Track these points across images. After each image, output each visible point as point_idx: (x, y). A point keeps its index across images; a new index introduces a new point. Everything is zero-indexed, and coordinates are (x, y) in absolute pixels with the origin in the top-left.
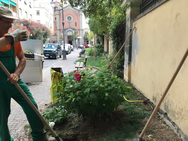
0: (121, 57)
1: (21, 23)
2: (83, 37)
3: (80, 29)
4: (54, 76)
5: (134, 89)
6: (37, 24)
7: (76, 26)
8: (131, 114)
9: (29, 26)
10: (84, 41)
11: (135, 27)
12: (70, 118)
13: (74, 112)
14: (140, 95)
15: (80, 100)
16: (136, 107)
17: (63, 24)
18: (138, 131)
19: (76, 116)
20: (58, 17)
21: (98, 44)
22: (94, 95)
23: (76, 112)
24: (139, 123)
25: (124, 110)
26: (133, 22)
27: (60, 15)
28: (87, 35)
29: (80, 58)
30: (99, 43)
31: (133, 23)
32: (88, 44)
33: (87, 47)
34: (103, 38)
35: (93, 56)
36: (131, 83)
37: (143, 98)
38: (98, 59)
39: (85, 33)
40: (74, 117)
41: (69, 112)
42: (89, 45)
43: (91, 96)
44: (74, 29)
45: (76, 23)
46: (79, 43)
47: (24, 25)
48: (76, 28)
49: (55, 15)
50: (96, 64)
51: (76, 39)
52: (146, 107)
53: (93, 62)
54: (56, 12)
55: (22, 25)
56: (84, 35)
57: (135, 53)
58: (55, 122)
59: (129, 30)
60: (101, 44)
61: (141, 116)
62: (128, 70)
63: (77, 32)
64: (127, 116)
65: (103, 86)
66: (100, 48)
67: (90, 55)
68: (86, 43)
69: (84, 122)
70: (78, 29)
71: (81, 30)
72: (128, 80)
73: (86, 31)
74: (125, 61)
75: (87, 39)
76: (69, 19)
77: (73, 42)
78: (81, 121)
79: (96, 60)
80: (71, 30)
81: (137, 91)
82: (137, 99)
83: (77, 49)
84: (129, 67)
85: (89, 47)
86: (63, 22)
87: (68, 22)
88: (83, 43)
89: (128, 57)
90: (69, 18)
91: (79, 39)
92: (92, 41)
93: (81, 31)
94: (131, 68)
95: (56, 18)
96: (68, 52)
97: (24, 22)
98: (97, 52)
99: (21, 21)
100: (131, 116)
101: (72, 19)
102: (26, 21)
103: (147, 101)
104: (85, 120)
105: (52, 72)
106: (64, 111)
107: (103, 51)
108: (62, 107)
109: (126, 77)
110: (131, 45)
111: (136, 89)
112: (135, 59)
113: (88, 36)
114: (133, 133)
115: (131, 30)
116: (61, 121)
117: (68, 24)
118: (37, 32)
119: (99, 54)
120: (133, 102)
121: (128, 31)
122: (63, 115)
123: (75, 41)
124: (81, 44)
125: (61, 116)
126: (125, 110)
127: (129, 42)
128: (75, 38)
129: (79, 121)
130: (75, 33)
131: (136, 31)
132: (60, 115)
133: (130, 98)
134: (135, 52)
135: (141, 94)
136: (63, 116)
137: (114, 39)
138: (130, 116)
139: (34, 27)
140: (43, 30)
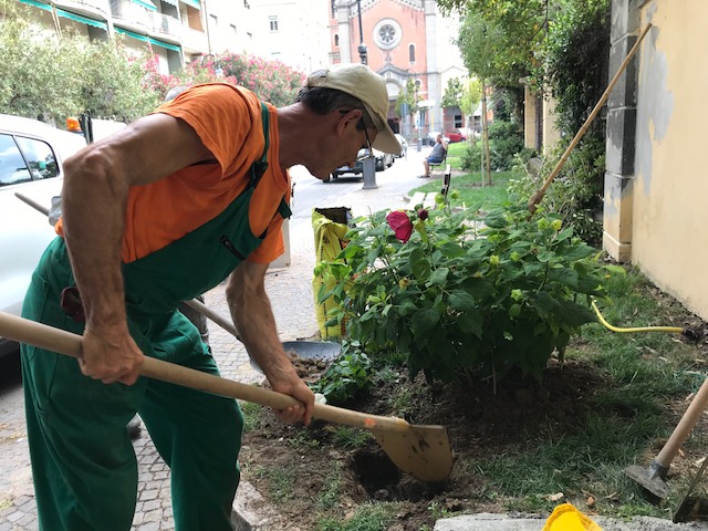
0: (592, 162)
1: (216, 65)
2: (442, 102)
3: (429, 71)
4: (324, 239)
5: (646, 284)
6: (271, 67)
7: (412, 59)
8: (627, 379)
9: (245, 75)
10: (447, 118)
11: (650, 25)
12: (381, 384)
13: (398, 364)
14: (672, 309)
15: (410, 313)
16: (649, 353)
17: (362, 52)
18: (653, 441)
19: (404, 380)
20: (343, 31)
21: (500, 124)
22: (465, 293)
23: (405, 366)
24: (658, 412)
25: (596, 362)
26: (641, 7)
27: (350, 23)
28: (456, 94)
29: (425, 182)
30: (504, 117)
31: (644, 12)
32: (458, 126)
33: (455, 139)
34: (518, 99)
35: (477, 168)
36: (634, 263)
37: (682, 320)
38: (498, 180)
39: (450, 84)
40: (397, 381)
41: (379, 366)
42: (464, 131)
43: (452, 297)
44: (405, 74)
45: (412, 47)
46: (427, 126)
47: (229, 74)
48: (414, 67)
49: (333, 27)
50: (487, 199)
51: (412, 111)
52: (695, 354)
53: (479, 192)
54: (336, 14)
55: (220, 73)
56: (443, 93)
57: (652, 137)
58: (326, 393)
59: (625, 43)
60: (513, 120)
61: (670, 385)
62: (619, 210)
63: (418, 83)
64: (608, 385)
65: (502, 262)
66: (509, 139)
67: (467, 166)
68: (454, 122)
69: (433, 401)
70: (422, 71)
71: (434, 76)
72: (620, 254)
73: (453, 74)
74: (606, 176)
75: (457, 107)
76: (387, 34)
77: (401, 123)
78: (422, 397)
79: (490, 184)
80: (393, 76)
81: (657, 294)
82: (657, 320)
83: (419, 150)
84: (622, 198)
85: (463, 139)
86: (360, 48)
87: (383, 47)
88: (442, 126)
89: (620, 157)
90: (387, 32)
91: (424, 111)
92: (476, 114)
93: (431, 81)
94: (632, 201)
95: (336, 36)
96: (382, 160)
97: (228, 61)
98: (495, 155)
99: (216, 59)
100: (627, 387)
101: (397, 37)
102: (233, 59)
103: (701, 329)
104: (436, 393)
105: (317, 222)
106: (361, 358)
107: (520, 148)
108: (353, 344)
109: (611, 242)
110: (635, 105)
111: (652, 286)
112: (651, 163)
113: (460, 95)
114: (627, 448)
115: (632, 41)
116: (347, 392)
117: (384, 56)
118: (272, 94)
119: (502, 160)
120: (635, 335)
121: (619, 48)
122: (358, 372)
123: (408, 117)
124: (432, 127)
125: (347, 374)
126: (600, 362)
127: (623, 93)
128: (410, 107)
129: (415, 395)
130: (410, 88)
131: (654, 40)
132: (346, 372)
133: (623, 317)
134: (652, 132)
135: (674, 302)
136: (356, 375)
137: (563, 91)
138: (622, 385)
139: (260, 76)
140: (293, 86)
